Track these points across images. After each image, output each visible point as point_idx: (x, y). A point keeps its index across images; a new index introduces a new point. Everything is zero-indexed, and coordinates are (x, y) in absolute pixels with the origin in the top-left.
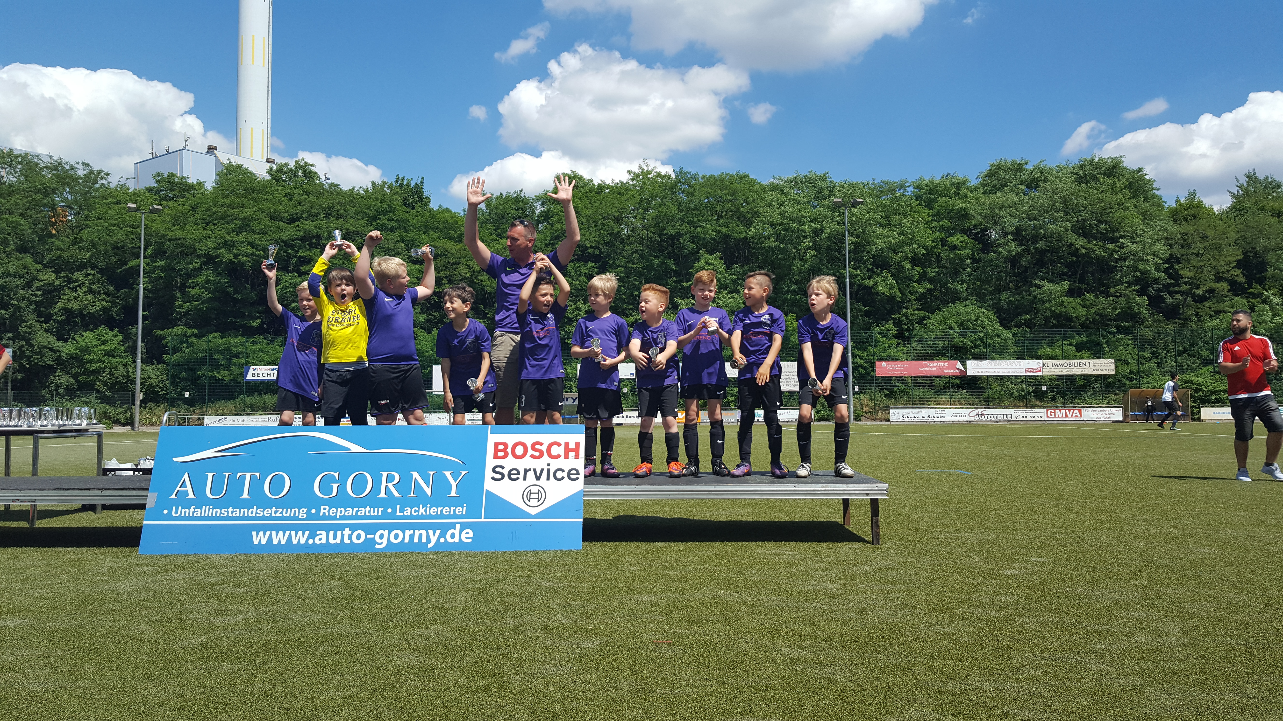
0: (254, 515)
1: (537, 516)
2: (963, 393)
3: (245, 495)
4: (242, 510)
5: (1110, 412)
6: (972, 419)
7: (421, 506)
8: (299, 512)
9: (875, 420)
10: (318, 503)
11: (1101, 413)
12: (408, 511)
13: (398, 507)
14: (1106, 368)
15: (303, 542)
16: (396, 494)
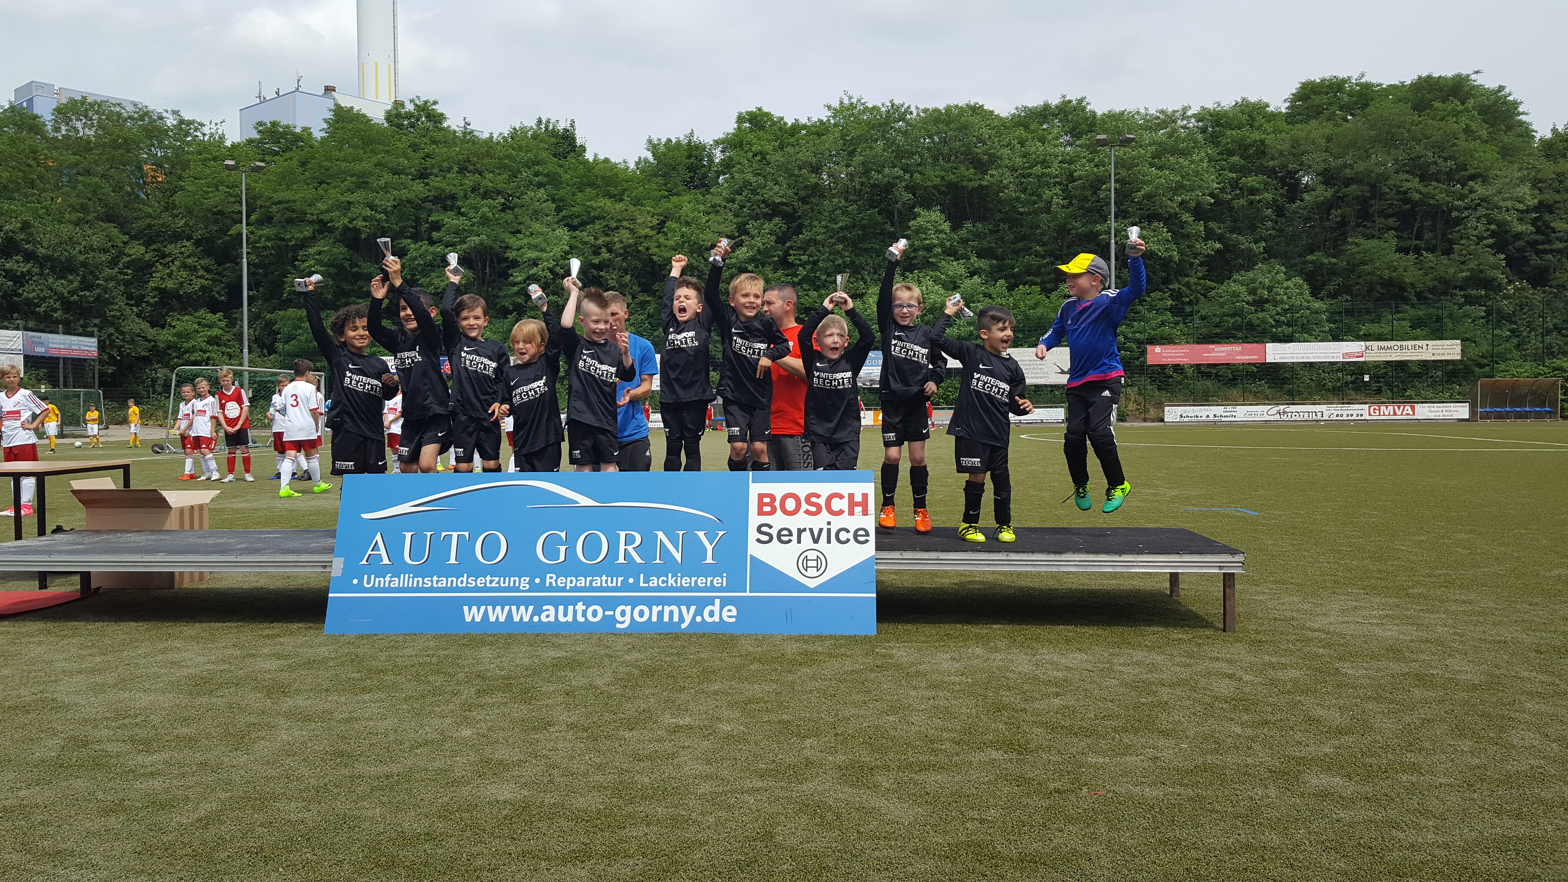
0: (464, 585)
1: (817, 589)
2: (1263, 385)
3: (453, 560)
4: (450, 579)
5: (1452, 409)
6: (1272, 418)
7: (670, 575)
8: (520, 582)
9: (1145, 420)
10: (542, 570)
11: (1440, 409)
12: (654, 582)
13: (642, 575)
14: (1449, 351)
15: (526, 619)
16: (638, 560)
